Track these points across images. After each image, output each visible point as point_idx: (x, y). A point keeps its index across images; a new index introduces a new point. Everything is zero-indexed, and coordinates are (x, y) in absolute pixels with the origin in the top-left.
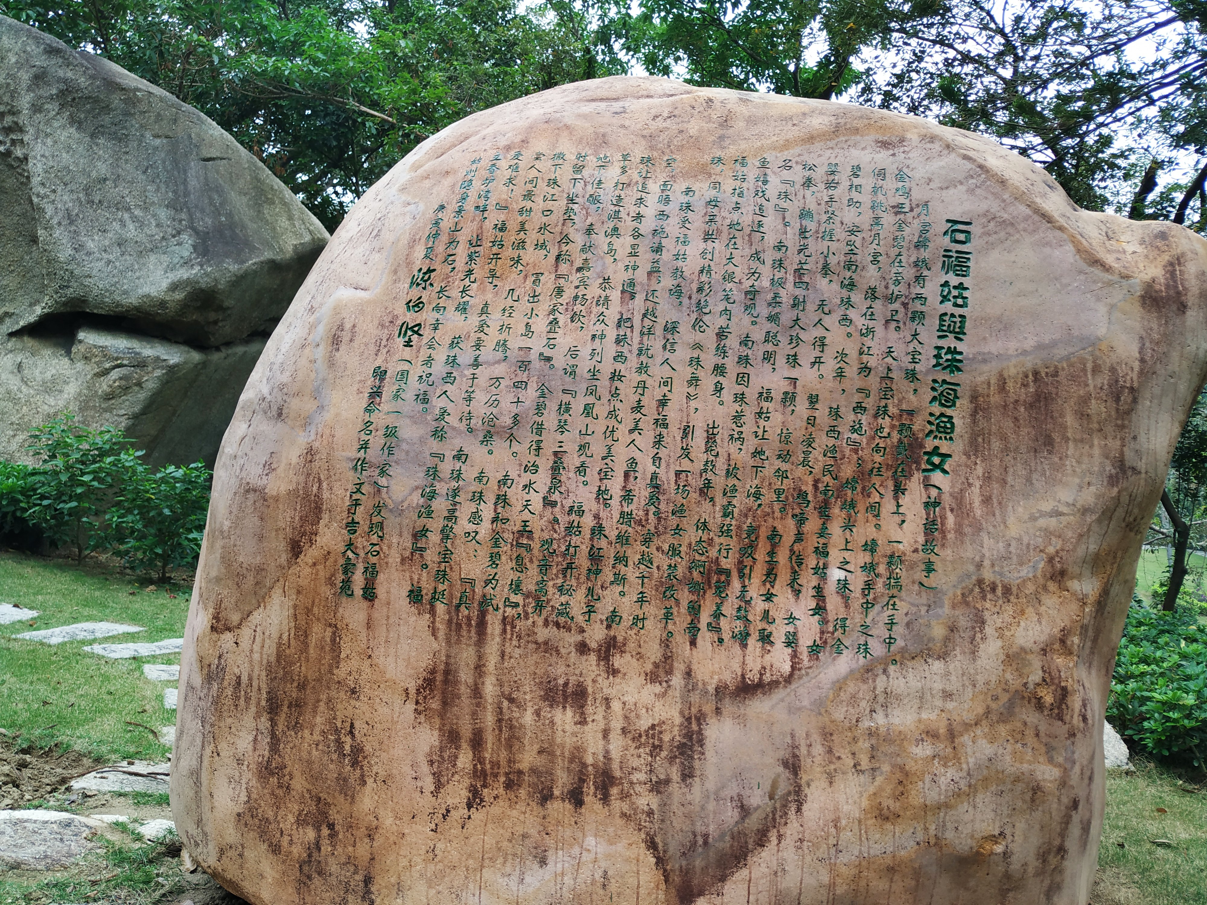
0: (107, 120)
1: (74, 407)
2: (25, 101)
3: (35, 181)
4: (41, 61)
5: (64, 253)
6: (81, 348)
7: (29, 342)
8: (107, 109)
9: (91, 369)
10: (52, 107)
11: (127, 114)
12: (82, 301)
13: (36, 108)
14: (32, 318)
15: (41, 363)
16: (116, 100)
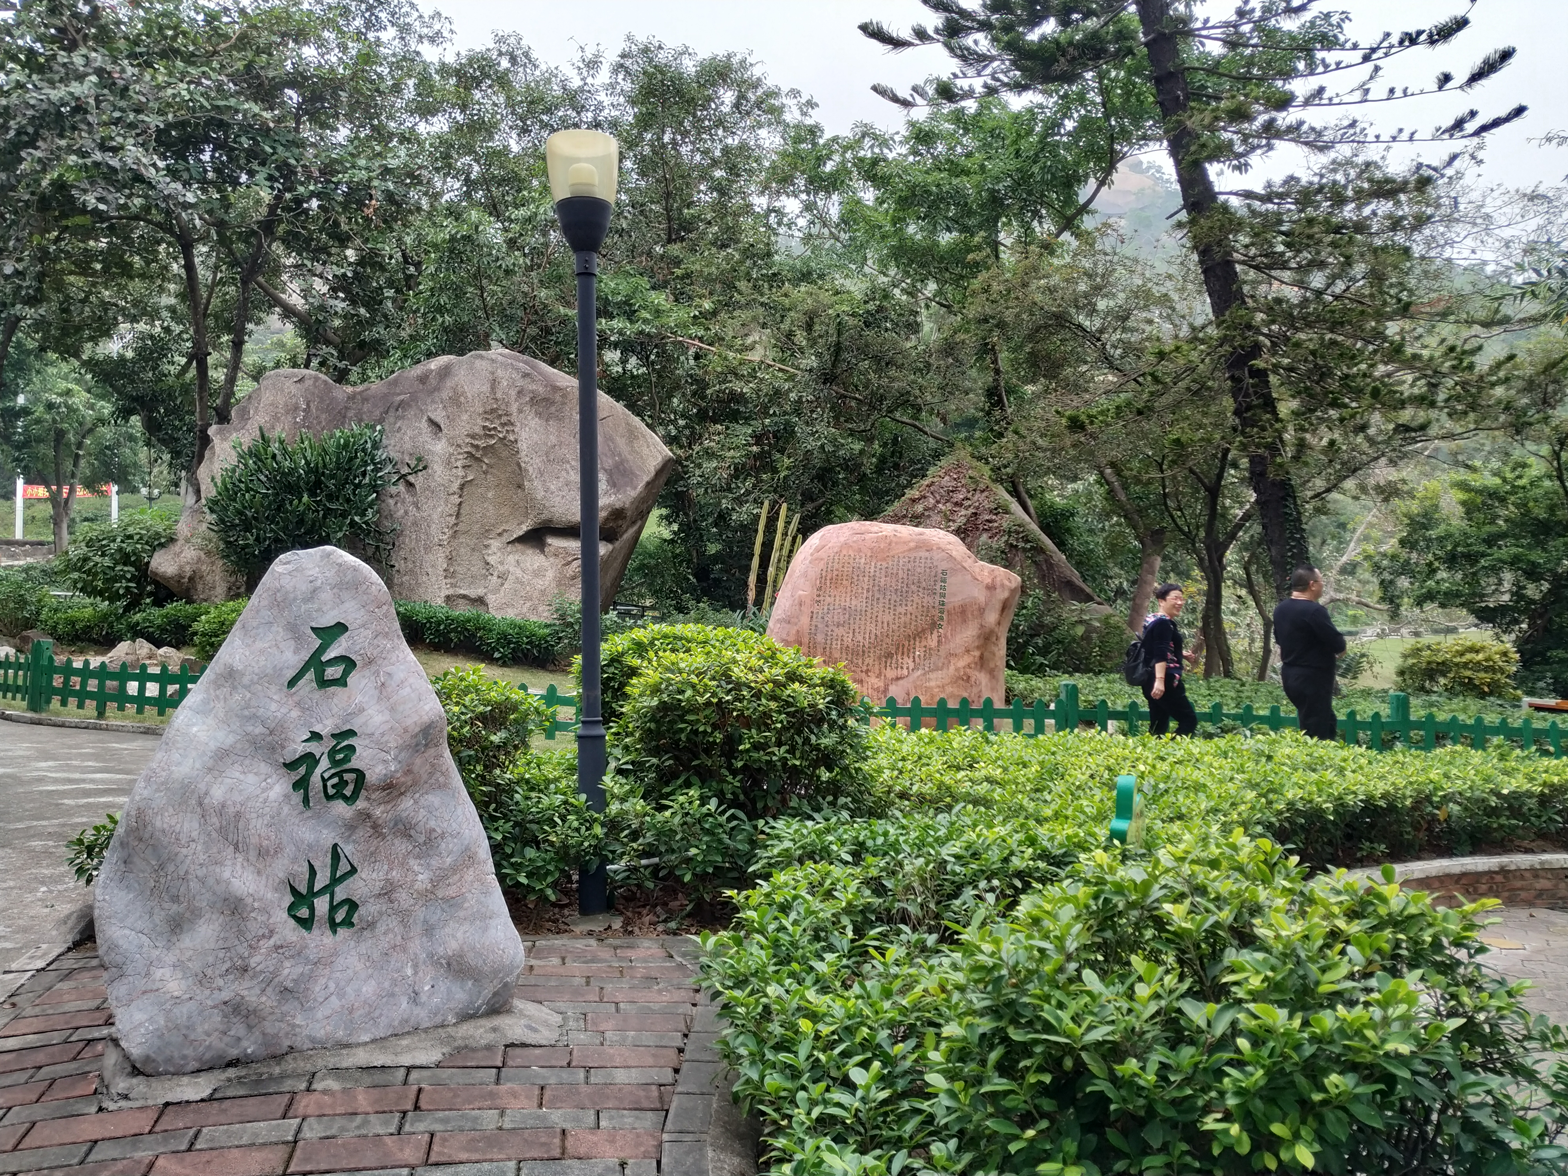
0: (553, 409)
1: (553, 585)
2: (514, 408)
3: (523, 454)
4: (520, 383)
5: (540, 494)
6: (552, 549)
7: (519, 546)
8: (553, 403)
9: (559, 562)
10: (527, 408)
11: (564, 404)
12: (550, 521)
13: (520, 411)
14: (521, 533)
15: (528, 559)
16: (558, 397)
